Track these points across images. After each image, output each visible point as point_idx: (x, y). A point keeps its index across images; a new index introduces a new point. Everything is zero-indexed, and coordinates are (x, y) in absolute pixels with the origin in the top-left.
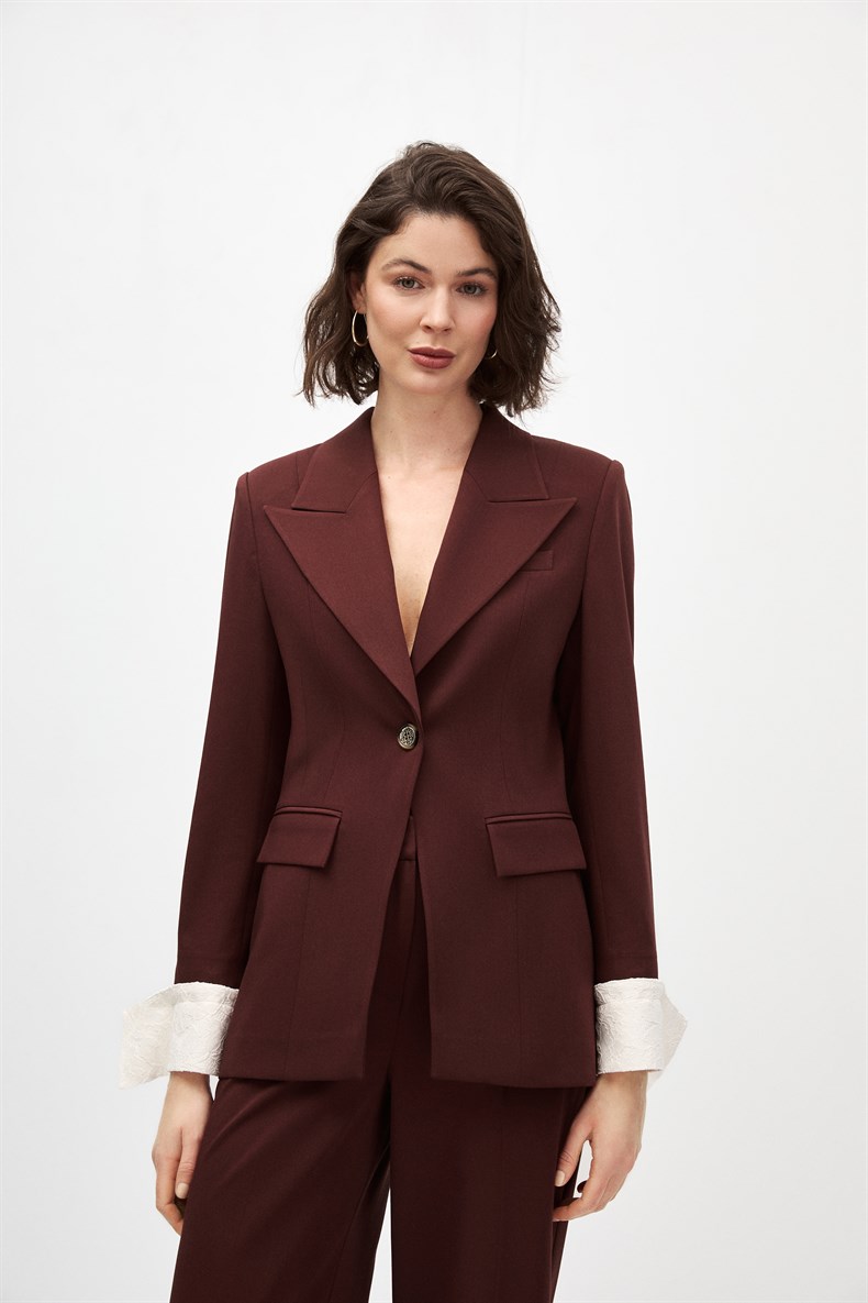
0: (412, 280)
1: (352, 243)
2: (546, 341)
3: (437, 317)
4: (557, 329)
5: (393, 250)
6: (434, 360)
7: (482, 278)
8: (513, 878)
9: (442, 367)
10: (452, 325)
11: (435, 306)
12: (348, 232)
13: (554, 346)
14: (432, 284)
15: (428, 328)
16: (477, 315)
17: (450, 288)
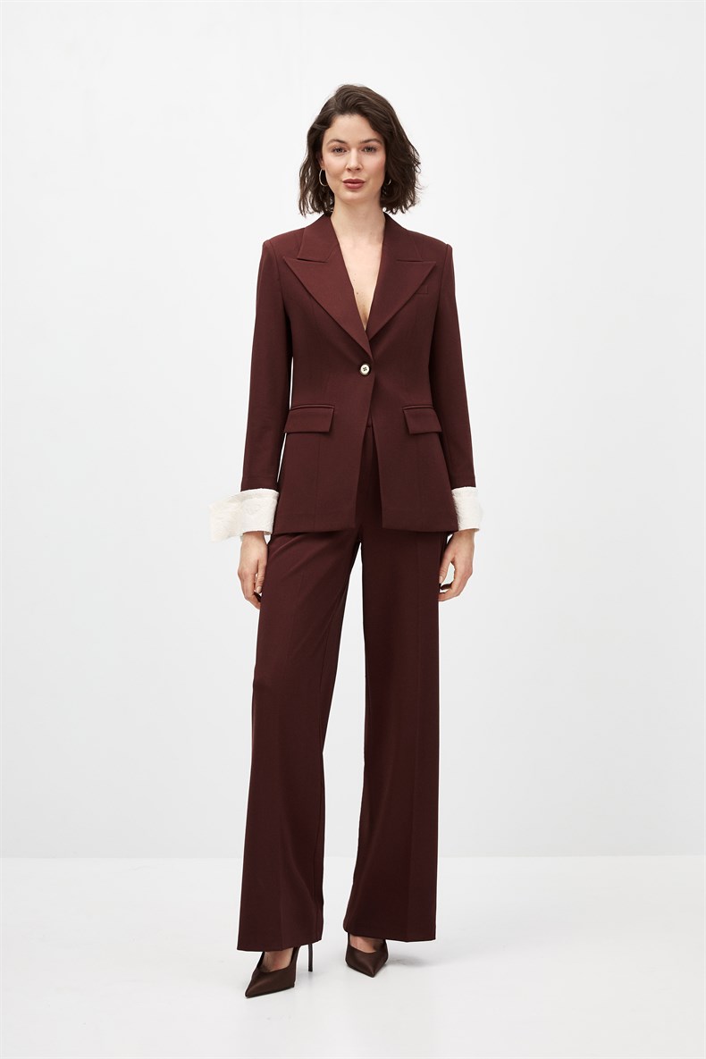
0: (341, 149)
1: (314, 135)
2: (415, 170)
3: (353, 164)
4: (419, 163)
5: (330, 135)
6: (355, 185)
7: (374, 144)
8: (416, 435)
9: (359, 187)
10: (361, 167)
11: (352, 158)
12: (312, 130)
13: (418, 170)
14: (350, 149)
15: (349, 170)
16: (375, 161)
17: (358, 149)
